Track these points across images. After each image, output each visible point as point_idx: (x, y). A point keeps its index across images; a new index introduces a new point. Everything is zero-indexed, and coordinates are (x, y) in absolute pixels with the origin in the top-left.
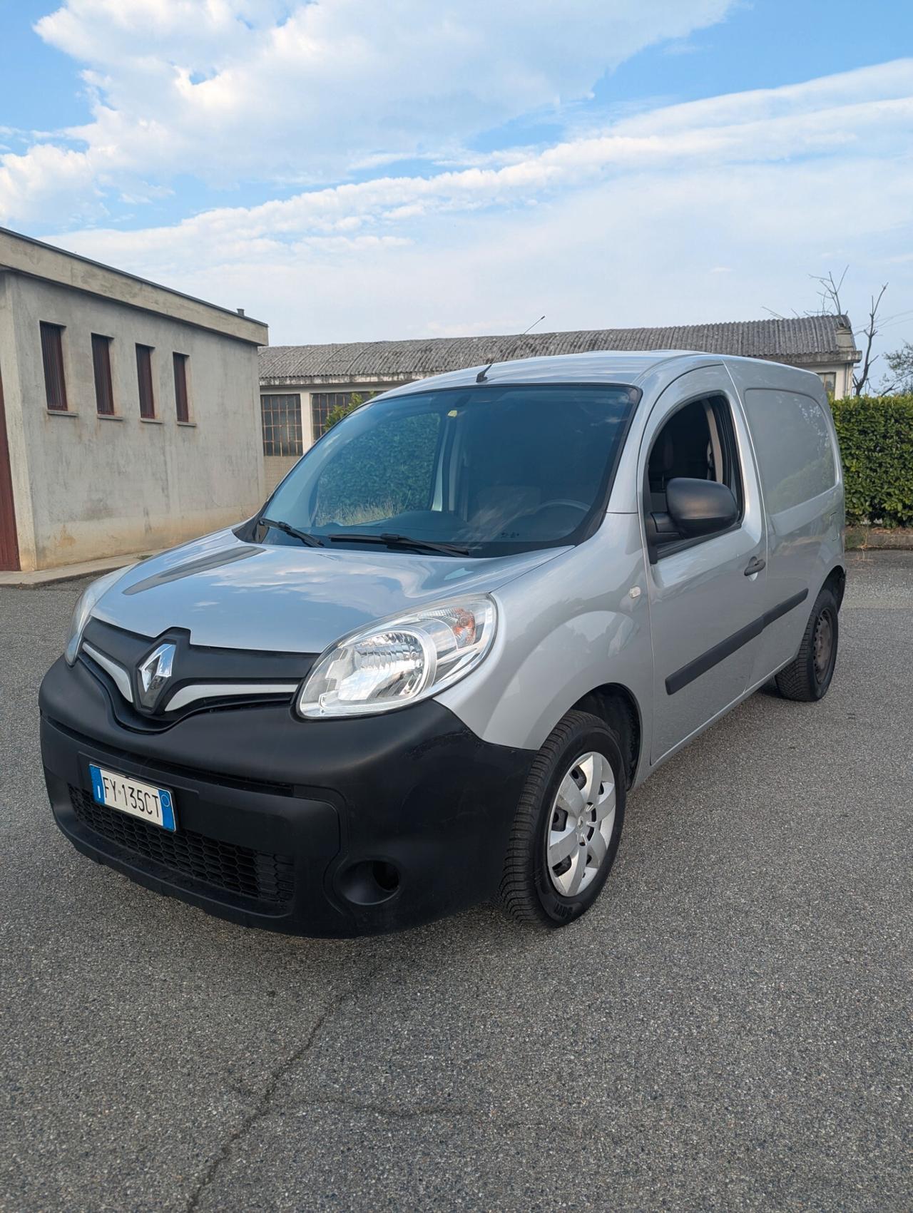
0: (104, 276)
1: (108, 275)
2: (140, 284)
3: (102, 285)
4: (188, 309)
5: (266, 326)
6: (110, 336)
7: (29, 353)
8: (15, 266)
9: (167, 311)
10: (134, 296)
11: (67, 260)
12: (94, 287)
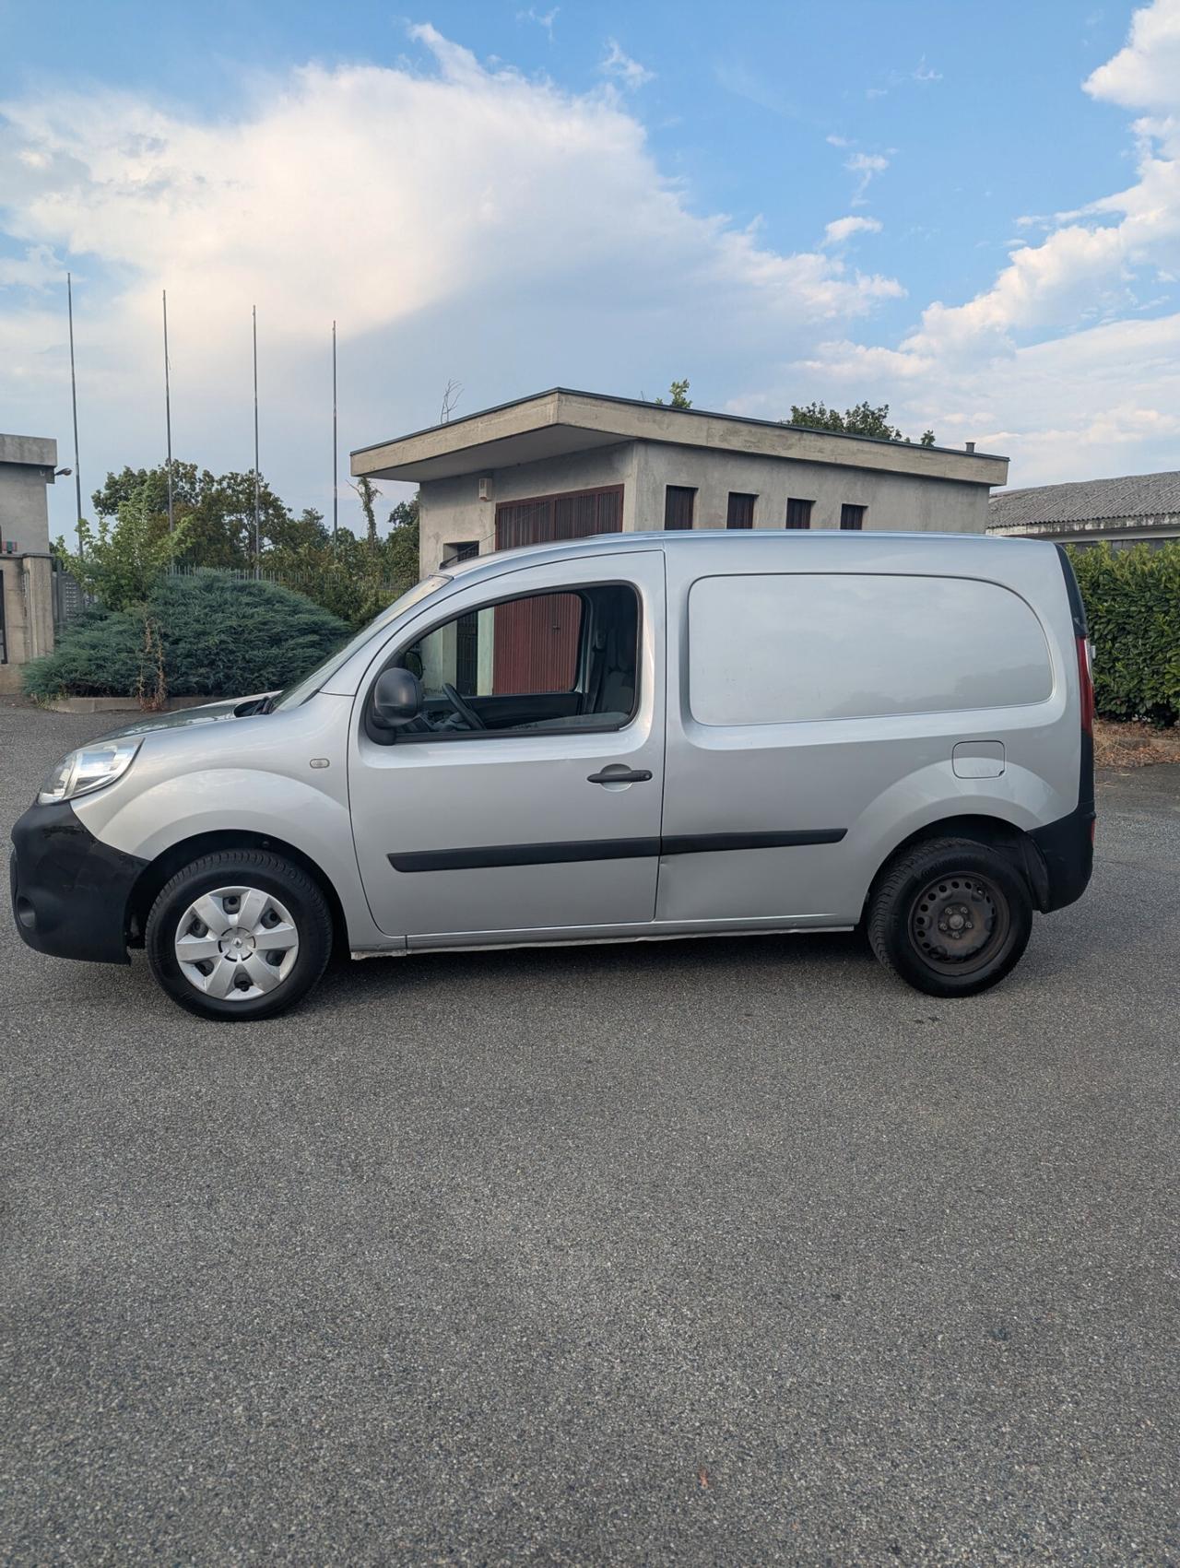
0: (750, 431)
1: (754, 429)
2: (799, 433)
3: (746, 441)
4: (870, 453)
5: (1006, 460)
6: (754, 493)
7: (649, 518)
8: (640, 435)
9: (836, 459)
10: (790, 447)
11: (704, 420)
12: (735, 444)
